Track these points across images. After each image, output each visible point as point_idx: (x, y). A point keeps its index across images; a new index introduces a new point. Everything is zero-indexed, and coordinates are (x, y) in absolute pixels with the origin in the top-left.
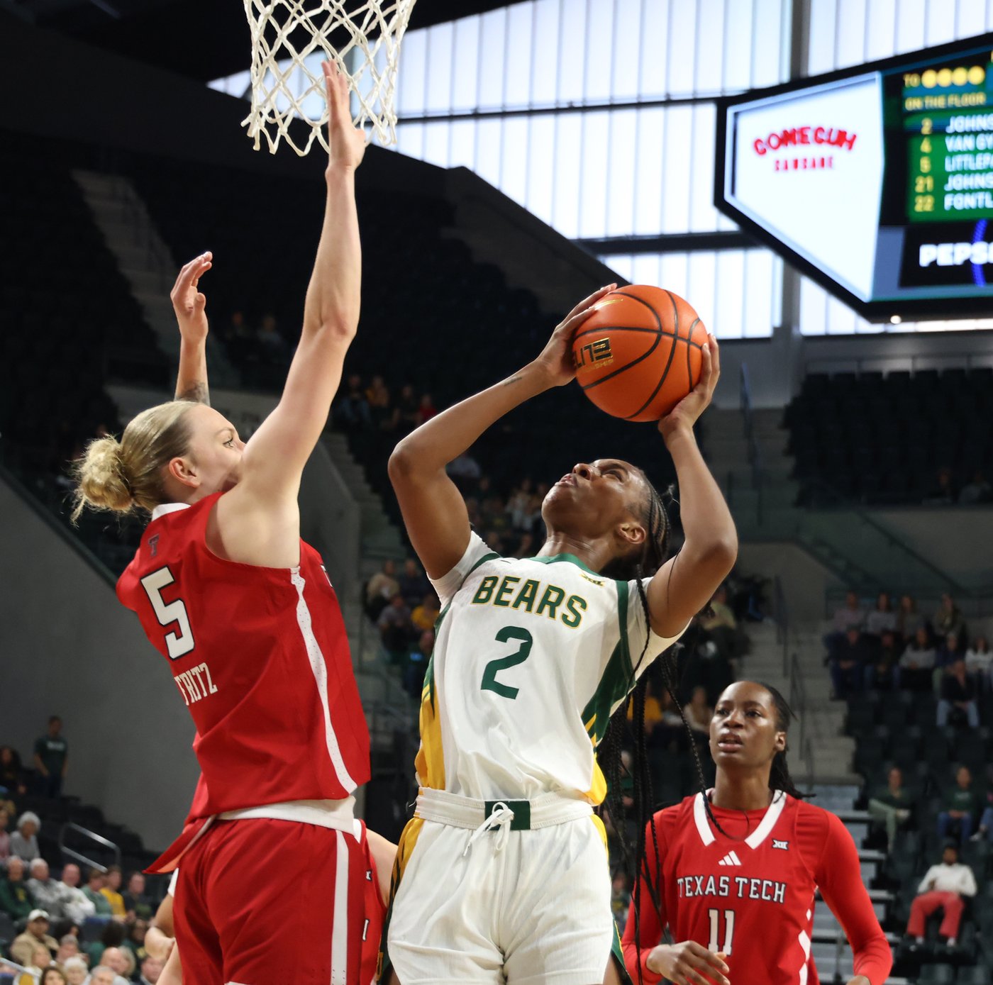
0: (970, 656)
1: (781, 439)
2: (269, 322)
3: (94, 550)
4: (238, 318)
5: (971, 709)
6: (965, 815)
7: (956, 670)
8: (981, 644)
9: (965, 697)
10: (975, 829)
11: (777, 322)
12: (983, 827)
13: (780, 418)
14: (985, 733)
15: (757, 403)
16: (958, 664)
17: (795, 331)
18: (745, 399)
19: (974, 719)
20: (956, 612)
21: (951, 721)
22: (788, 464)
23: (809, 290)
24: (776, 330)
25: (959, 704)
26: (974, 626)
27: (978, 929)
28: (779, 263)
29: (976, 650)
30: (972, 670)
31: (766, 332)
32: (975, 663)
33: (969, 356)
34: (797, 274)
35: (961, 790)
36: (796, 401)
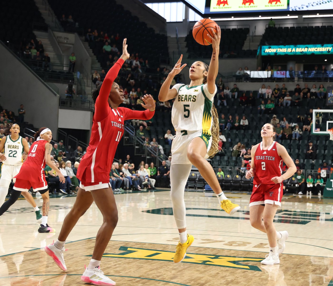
0: (225, 91)
1: (185, 44)
2: (71, 17)
3: (31, 68)
4: (64, 16)
5: (225, 102)
6: (223, 124)
7: (222, 93)
8: (227, 88)
9: (224, 99)
10: (225, 127)
11: (184, 18)
12: (227, 127)
13: (184, 39)
14: (228, 107)
15: (179, 36)
16: (222, 92)
17: (188, 20)
18: (177, 35)
19: (225, 104)
20: (222, 81)
21: (220, 104)
22: (186, 49)
23: (191, 11)
24: (183, 20)
25: (222, 100)
26: (226, 84)
27: (226, 148)
28: (184, 5)
29: (226, 90)
30: (225, 94)
31: (182, 20)
32: (226, 92)
33: (225, 26)
34: (188, 8)
35: (223, 119)
36: (188, 35)
